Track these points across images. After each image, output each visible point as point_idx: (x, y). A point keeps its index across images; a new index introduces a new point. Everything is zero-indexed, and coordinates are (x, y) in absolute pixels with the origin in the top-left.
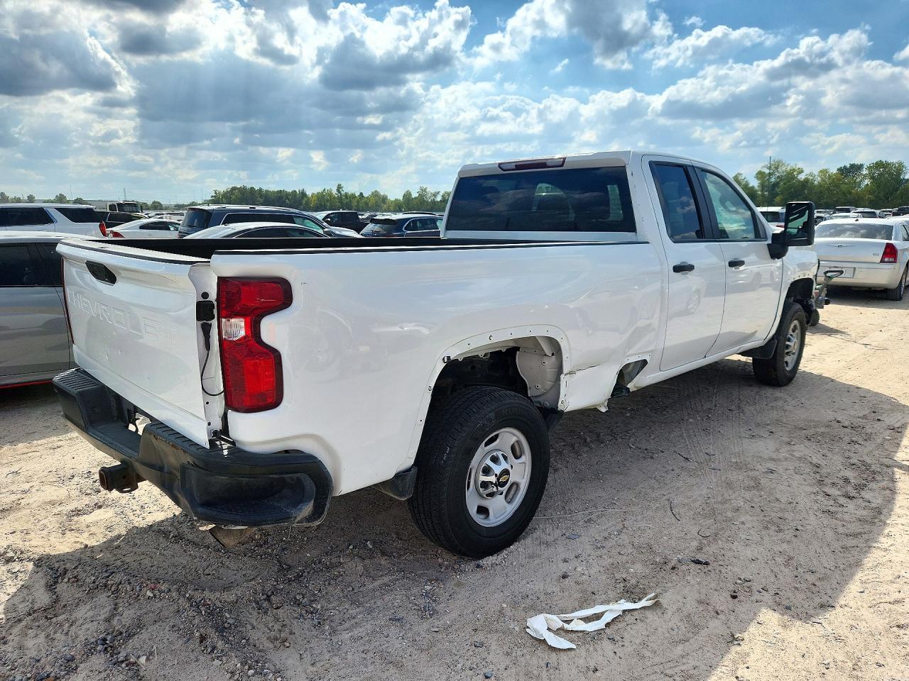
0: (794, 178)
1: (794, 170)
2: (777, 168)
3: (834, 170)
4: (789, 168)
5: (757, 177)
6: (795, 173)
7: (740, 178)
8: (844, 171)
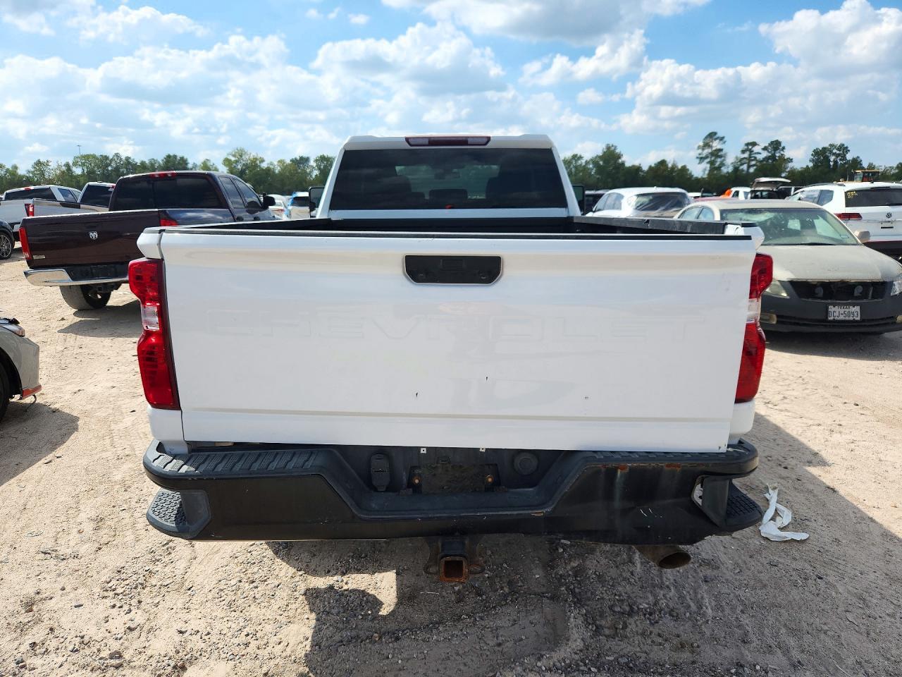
0: (256, 166)
1: (256, 159)
2: (241, 156)
3: (288, 162)
4: (252, 157)
5: (224, 164)
6: (258, 162)
7: (209, 164)
8: (294, 161)
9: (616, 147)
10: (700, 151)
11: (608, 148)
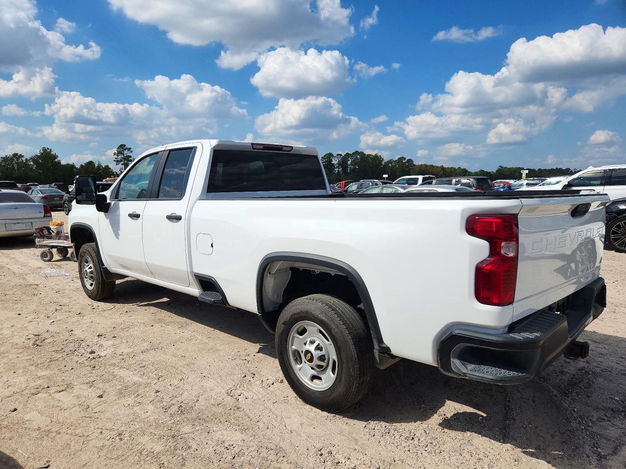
9: (51, 150)
10: (116, 156)
11: (44, 150)
